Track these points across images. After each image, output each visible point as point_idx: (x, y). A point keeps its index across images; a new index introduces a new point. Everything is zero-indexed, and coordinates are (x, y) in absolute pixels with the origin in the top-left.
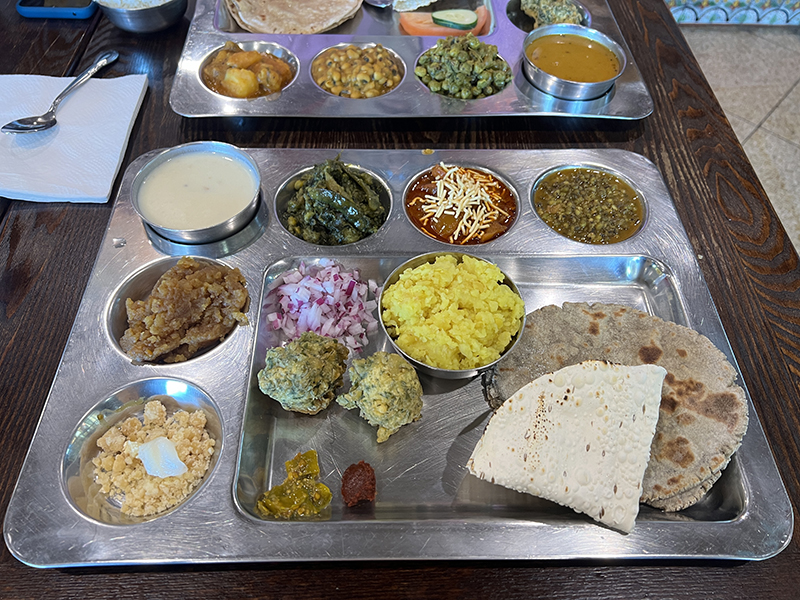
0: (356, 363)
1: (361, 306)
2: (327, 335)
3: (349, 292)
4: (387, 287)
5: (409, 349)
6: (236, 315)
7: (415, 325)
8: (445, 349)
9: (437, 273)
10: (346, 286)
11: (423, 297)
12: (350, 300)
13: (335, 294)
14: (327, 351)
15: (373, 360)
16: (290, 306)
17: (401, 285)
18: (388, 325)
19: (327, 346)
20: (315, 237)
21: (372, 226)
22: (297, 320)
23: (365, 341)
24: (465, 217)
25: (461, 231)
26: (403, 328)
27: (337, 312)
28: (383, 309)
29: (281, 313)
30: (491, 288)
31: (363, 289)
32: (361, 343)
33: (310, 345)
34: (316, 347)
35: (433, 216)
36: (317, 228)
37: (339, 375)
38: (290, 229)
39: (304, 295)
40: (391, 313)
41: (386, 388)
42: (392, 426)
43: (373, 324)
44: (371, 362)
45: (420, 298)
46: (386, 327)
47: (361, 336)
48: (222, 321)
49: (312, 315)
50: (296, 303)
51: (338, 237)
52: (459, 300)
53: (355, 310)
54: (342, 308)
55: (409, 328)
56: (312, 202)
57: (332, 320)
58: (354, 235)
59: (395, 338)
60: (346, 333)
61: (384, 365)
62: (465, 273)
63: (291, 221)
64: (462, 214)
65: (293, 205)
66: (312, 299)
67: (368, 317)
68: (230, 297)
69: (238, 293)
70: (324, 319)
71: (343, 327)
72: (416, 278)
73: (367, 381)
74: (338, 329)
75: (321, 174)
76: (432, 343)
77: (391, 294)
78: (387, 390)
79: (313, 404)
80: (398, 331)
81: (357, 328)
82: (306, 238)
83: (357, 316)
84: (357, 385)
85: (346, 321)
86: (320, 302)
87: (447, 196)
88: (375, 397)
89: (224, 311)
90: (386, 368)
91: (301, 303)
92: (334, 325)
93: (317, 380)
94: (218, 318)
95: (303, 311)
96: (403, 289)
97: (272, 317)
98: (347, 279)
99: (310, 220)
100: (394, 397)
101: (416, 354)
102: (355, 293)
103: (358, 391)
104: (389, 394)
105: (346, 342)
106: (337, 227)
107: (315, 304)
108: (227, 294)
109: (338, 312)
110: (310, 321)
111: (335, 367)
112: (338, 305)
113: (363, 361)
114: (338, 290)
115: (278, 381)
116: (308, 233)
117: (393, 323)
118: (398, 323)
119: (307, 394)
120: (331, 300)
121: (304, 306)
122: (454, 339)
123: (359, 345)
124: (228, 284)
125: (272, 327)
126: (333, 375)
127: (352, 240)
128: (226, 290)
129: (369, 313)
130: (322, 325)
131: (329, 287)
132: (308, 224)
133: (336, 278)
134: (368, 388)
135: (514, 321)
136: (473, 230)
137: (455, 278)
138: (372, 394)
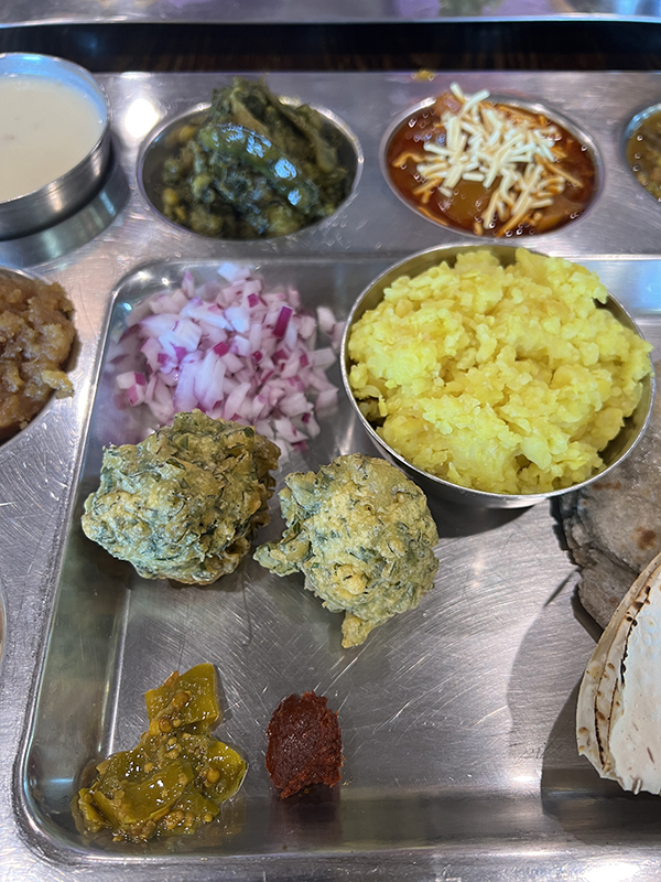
0: (294, 482)
1: (304, 360)
2: (236, 417)
3: (279, 331)
4: (358, 317)
5: (410, 447)
6: (49, 377)
7: (423, 395)
8: (492, 449)
9: (467, 282)
10: (273, 318)
11: (439, 335)
12: (282, 346)
13: (250, 333)
14: (232, 453)
15: (332, 474)
16: (162, 358)
17: (390, 311)
18: (362, 395)
19: (231, 441)
20: (213, 224)
21: (323, 202)
22: (175, 387)
23: (313, 428)
24: (505, 185)
25: (496, 213)
26: (394, 403)
27: (256, 370)
28: (351, 363)
29: (144, 372)
30: (583, 313)
31: (307, 326)
32: (305, 432)
33: (193, 441)
34: (207, 446)
35: (441, 184)
36: (219, 207)
37: (258, 504)
38: (167, 210)
39: (188, 336)
40: (368, 372)
41: (364, 539)
42: (375, 616)
43: (328, 395)
44: (327, 479)
45: (434, 336)
46: (357, 400)
47: (305, 417)
48: (22, 389)
49: (205, 376)
50: (171, 352)
51: (258, 223)
52: (520, 339)
53: (292, 366)
54: (267, 364)
55: (408, 403)
56: (206, 155)
57: (246, 387)
58: (286, 220)
59: (377, 422)
60: (275, 412)
61: (359, 487)
62: (526, 282)
63: (169, 197)
64: (498, 179)
65: (172, 166)
66: (204, 344)
67: (318, 380)
68: (38, 339)
69: (52, 331)
70: (229, 384)
71: (269, 400)
72: (421, 295)
73: (319, 523)
74: (258, 406)
75: (225, 103)
76: (462, 437)
77: (367, 329)
78: (366, 543)
79: (203, 567)
80: (384, 408)
81: (297, 403)
82: (197, 226)
83: (296, 378)
84: (298, 529)
85: (274, 389)
86: (222, 350)
87: (467, 147)
88: (338, 560)
89: (27, 367)
90: (362, 494)
91: (182, 352)
92: (251, 395)
93: (208, 520)
94: (13, 382)
95: (186, 366)
96: (394, 319)
97: (126, 380)
98: (275, 303)
99: (203, 192)
100: (381, 560)
101: (426, 459)
102: (291, 332)
103: (300, 544)
104: (370, 554)
105: (275, 431)
106: (256, 203)
107: (210, 354)
108: (31, 333)
109: (259, 370)
110: (200, 387)
111: (249, 489)
112: (258, 356)
113: (310, 477)
114: (257, 326)
115: (121, 523)
116: (200, 217)
117: (373, 391)
118: (384, 391)
119: (186, 551)
120: (243, 345)
121: (188, 358)
122: (512, 427)
123: (300, 437)
124: (34, 313)
125: (124, 400)
126: (244, 506)
127: (284, 229)
128: (31, 325)
129: (320, 372)
130: (226, 396)
131: (239, 318)
132: (201, 202)
133: (253, 300)
134: (322, 538)
135: (631, 386)
136: (520, 208)
137: (507, 293)
138: (331, 552)
